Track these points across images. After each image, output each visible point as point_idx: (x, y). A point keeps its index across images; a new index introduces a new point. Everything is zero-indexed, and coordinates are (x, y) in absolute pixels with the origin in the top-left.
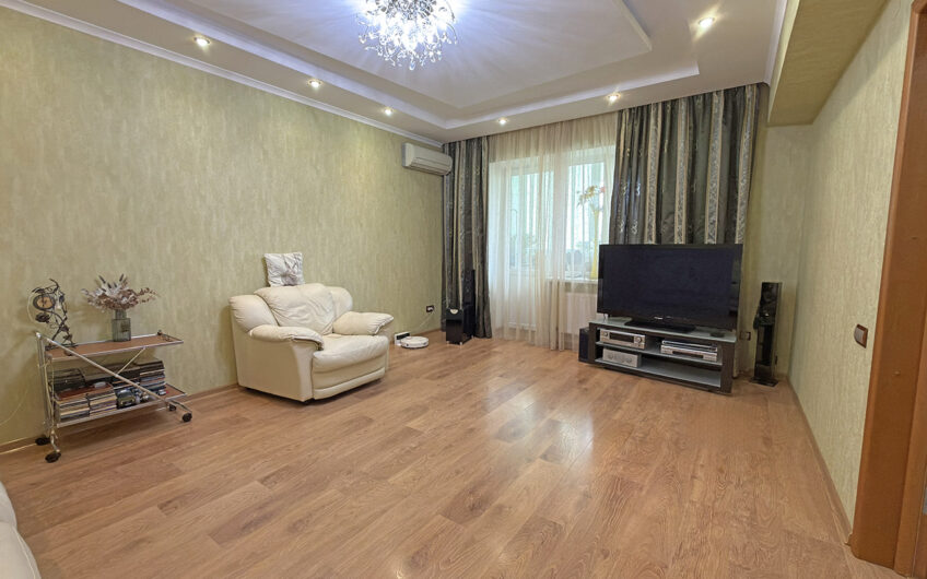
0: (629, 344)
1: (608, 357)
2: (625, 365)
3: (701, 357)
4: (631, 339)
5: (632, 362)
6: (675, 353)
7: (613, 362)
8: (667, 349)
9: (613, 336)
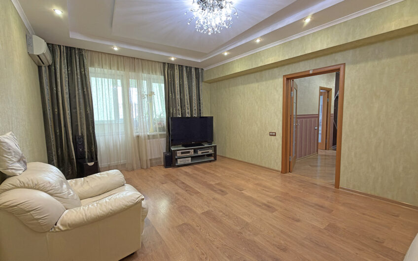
0: (188, 154)
1: (180, 162)
2: (187, 162)
3: (208, 152)
4: (189, 152)
5: (189, 160)
6: (202, 153)
7: (182, 163)
8: (200, 153)
9: (182, 153)
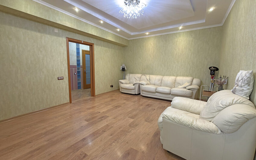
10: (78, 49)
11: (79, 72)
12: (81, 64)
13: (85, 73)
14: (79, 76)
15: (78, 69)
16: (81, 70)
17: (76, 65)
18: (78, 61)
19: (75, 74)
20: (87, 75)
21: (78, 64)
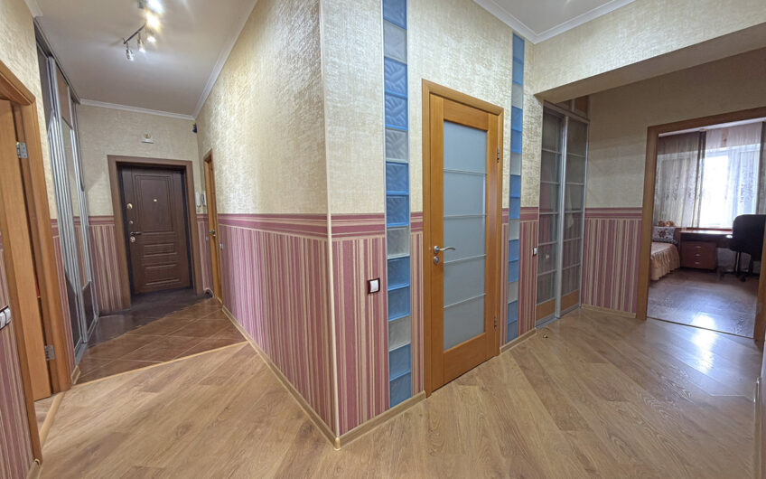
10: (396, 68)
11: (397, 269)
12: (416, 203)
13: (436, 267)
14: (397, 299)
15: (395, 241)
16: (412, 247)
17: (382, 209)
18: (396, 173)
19: (374, 285)
20: (448, 281)
21: (396, 202)
